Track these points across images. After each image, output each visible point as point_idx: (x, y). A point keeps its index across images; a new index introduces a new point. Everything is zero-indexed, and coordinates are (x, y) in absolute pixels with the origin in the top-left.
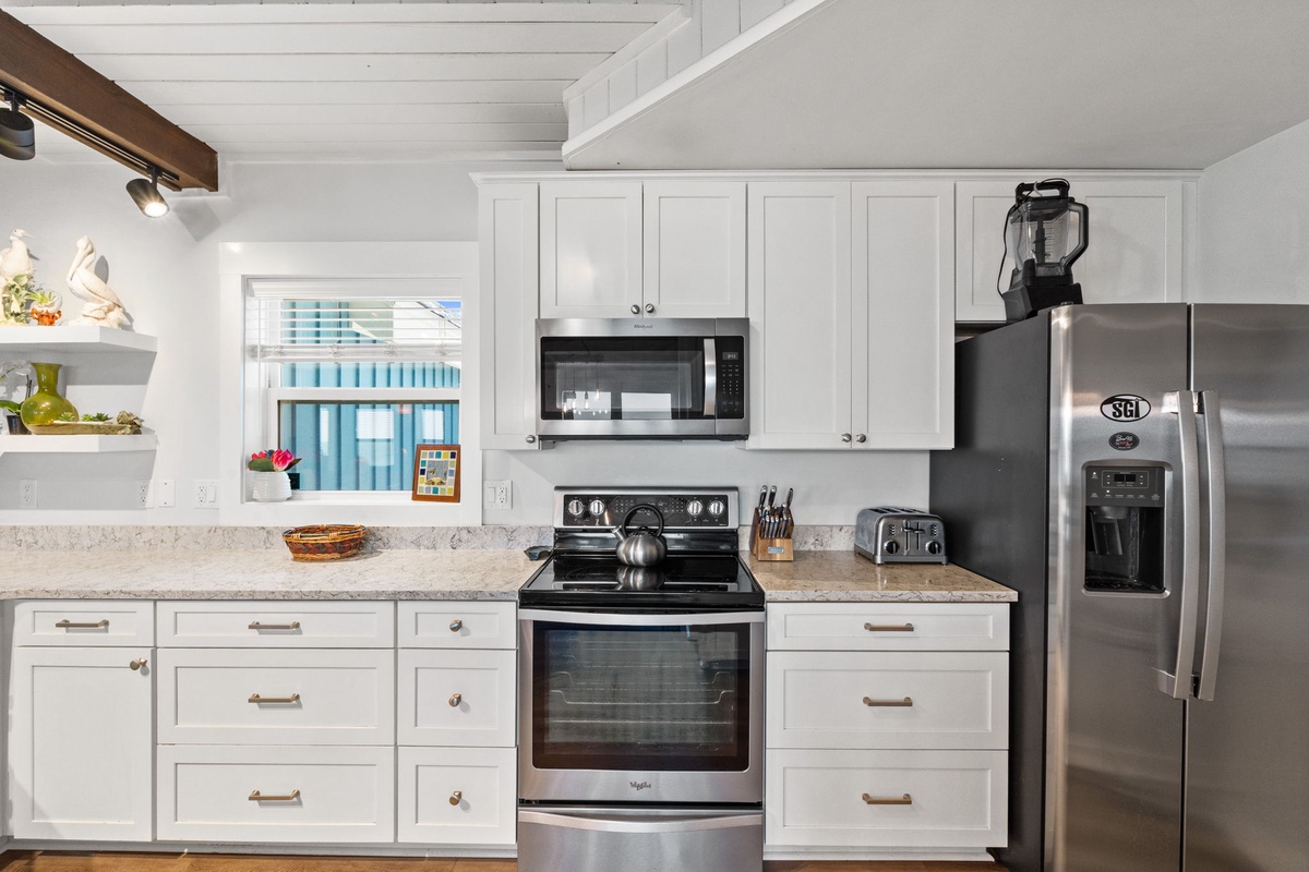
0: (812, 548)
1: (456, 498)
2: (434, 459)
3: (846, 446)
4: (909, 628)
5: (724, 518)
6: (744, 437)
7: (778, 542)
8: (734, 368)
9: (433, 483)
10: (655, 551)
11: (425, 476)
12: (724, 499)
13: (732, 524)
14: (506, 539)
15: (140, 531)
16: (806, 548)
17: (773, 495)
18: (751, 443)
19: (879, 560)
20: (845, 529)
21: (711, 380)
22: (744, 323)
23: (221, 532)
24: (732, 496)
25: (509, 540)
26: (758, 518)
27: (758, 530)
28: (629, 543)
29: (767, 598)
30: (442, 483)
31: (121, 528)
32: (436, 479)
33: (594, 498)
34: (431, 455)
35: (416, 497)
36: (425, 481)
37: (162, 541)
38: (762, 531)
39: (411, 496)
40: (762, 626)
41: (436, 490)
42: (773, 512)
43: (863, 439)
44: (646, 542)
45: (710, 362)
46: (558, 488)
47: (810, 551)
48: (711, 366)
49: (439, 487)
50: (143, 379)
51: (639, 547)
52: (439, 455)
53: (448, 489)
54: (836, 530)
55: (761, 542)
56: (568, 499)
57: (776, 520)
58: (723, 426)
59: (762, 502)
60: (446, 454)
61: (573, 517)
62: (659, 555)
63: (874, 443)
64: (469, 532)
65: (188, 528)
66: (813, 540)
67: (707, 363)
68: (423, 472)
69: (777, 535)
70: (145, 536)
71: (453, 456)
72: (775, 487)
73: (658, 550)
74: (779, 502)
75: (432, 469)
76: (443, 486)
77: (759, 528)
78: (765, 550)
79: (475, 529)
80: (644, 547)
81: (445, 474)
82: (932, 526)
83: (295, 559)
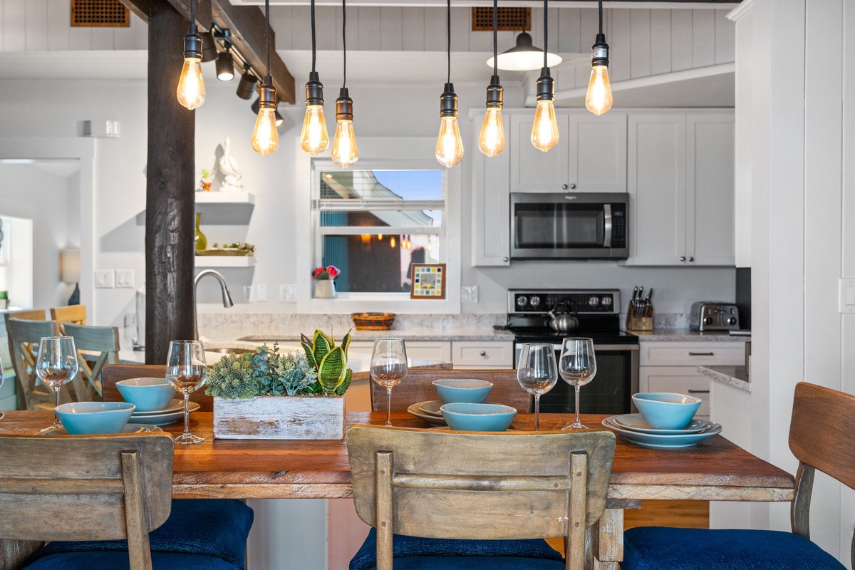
0: (664, 327)
1: (443, 296)
2: (426, 272)
3: (682, 263)
4: (711, 354)
5: (611, 307)
6: (625, 258)
7: (644, 320)
8: (620, 220)
9: (426, 288)
10: (574, 324)
11: (419, 283)
12: (611, 296)
13: (616, 311)
14: (476, 322)
15: (248, 316)
16: (660, 327)
17: (641, 292)
18: (629, 262)
19: (701, 328)
20: (684, 315)
21: (608, 226)
22: (626, 195)
23: (298, 317)
24: (615, 294)
25: (478, 322)
26: (631, 306)
27: (632, 313)
28: (559, 319)
29: (640, 339)
30: (432, 288)
31: (236, 315)
32: (428, 285)
33: (533, 295)
34: (423, 270)
35: (413, 297)
36: (420, 286)
37: (262, 323)
38: (635, 312)
39: (409, 297)
40: (638, 352)
41: (428, 292)
42: (641, 302)
43: (692, 260)
44: (567, 319)
45: (608, 216)
46: (511, 290)
47: (662, 329)
48: (608, 219)
49: (431, 291)
50: (246, 221)
51: (564, 321)
52: (428, 270)
53: (437, 291)
54: (678, 316)
55: (633, 320)
56: (517, 296)
57: (643, 307)
58: (613, 252)
59: (634, 296)
60: (434, 271)
61: (520, 306)
62: (576, 326)
63: (698, 262)
64: (453, 317)
65: (279, 315)
66: (664, 322)
67: (606, 217)
68: (417, 281)
69: (643, 316)
70: (251, 320)
71: (439, 270)
72: (642, 287)
73: (576, 322)
74: (645, 296)
75: (424, 279)
76: (433, 290)
77: (633, 312)
78: (636, 324)
79: (457, 316)
80: (567, 322)
81: (434, 282)
82: (731, 309)
83: (358, 329)
